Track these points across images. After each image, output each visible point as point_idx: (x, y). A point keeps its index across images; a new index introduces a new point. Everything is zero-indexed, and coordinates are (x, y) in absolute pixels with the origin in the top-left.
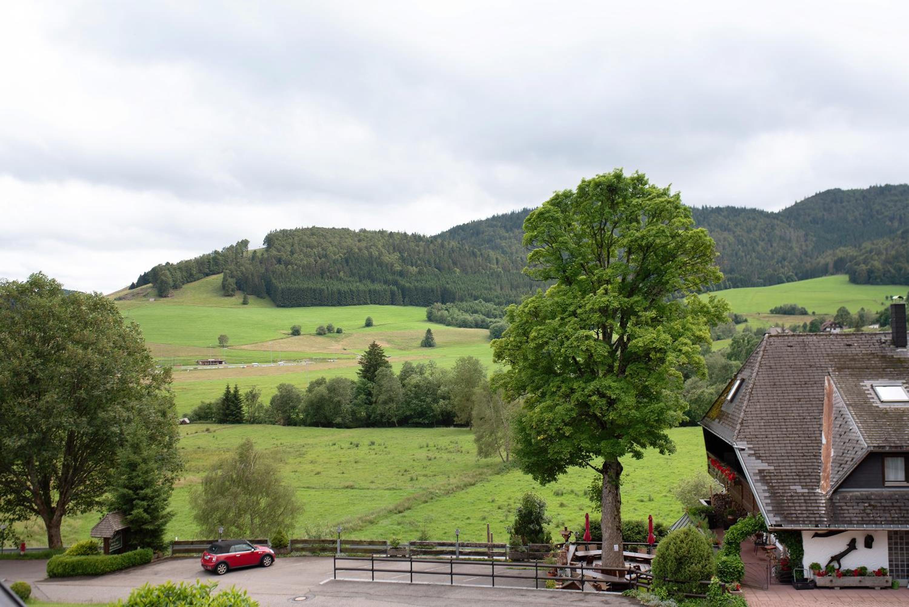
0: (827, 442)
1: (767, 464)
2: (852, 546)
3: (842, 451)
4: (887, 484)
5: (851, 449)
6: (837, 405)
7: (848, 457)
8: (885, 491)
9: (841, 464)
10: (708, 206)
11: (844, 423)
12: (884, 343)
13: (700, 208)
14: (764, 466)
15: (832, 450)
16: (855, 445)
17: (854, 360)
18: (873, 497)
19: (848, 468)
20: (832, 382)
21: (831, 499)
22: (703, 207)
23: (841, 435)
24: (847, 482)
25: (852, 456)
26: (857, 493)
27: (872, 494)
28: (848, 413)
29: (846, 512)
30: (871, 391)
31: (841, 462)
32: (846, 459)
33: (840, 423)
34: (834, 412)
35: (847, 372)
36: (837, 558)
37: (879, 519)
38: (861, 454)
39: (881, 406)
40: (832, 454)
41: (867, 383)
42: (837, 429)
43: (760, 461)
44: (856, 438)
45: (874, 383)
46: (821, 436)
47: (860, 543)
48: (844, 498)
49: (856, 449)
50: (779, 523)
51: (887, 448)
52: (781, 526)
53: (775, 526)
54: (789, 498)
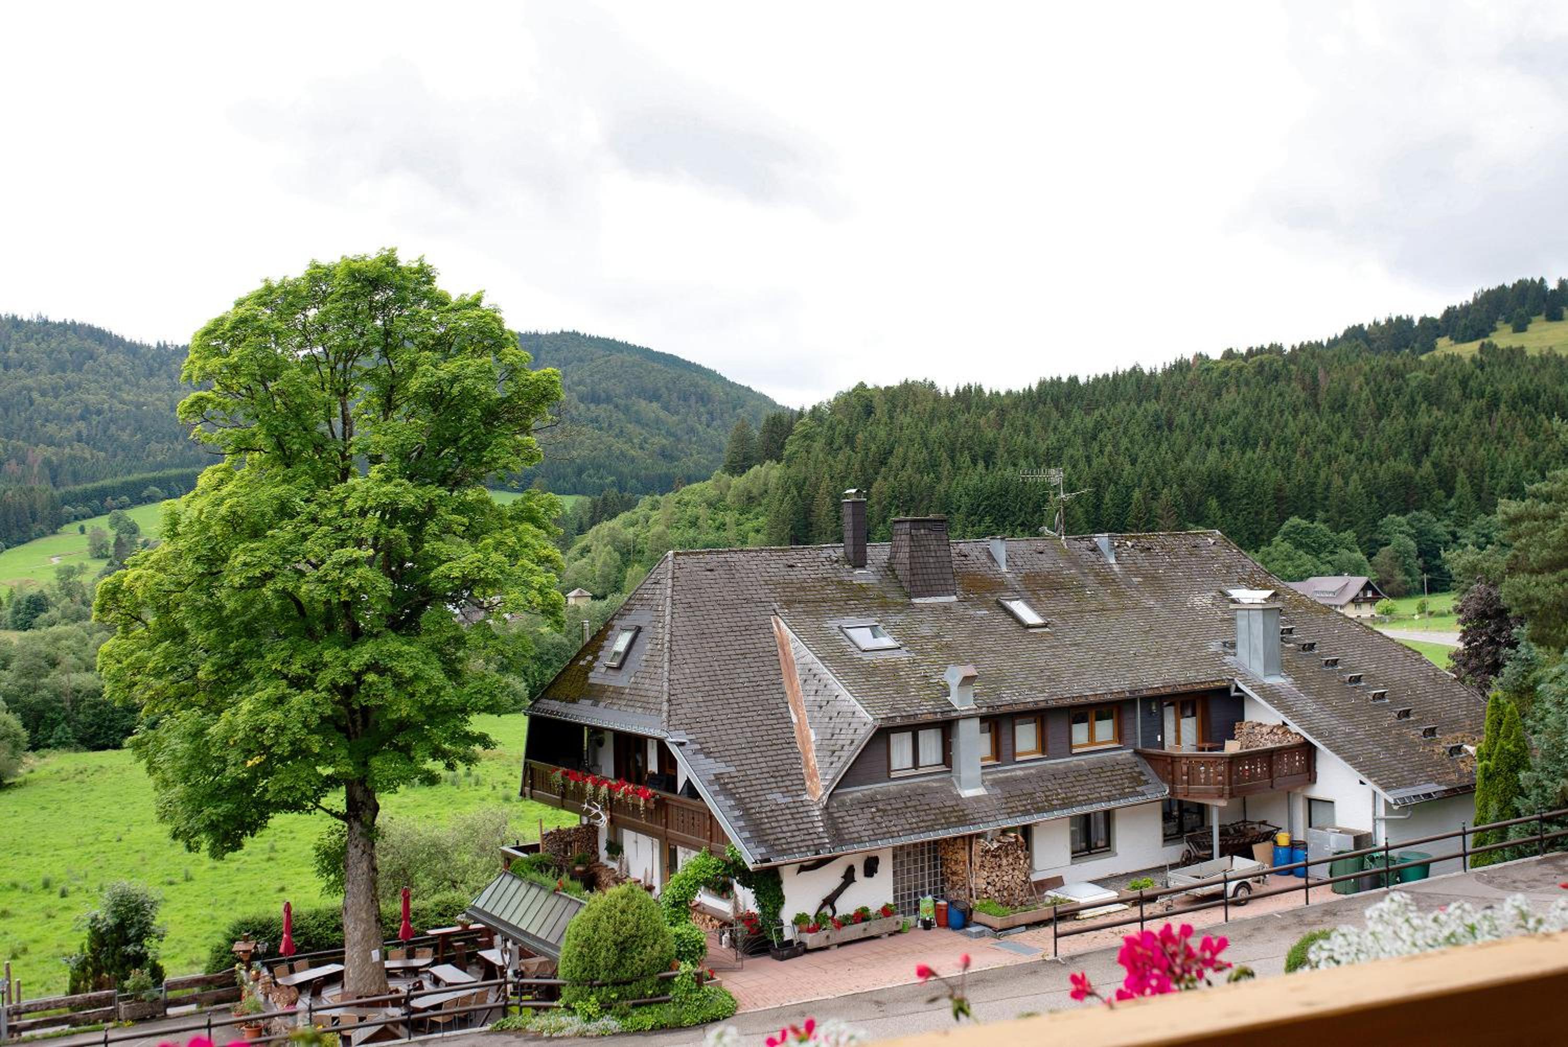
0: (799, 719)
1: (723, 765)
2: (849, 877)
3: (829, 731)
4: (893, 775)
5: (846, 726)
6: (803, 661)
7: (844, 738)
8: (892, 786)
9: (834, 752)
10: (168, 343)
11: (822, 687)
12: (837, 562)
13: (155, 346)
14: (720, 768)
15: (812, 732)
16: (850, 720)
17: (803, 589)
18: (879, 797)
19: (848, 756)
20: (782, 624)
21: (826, 808)
23: (821, 707)
24: (848, 779)
25: (850, 737)
26: (855, 795)
27: (876, 793)
28: (826, 670)
29: (850, 824)
30: (842, 636)
31: (831, 748)
32: (840, 742)
33: (815, 688)
34: (798, 672)
35: (799, 607)
36: (830, 901)
37: (894, 829)
38: (864, 733)
39: (867, 657)
40: (813, 738)
41: (833, 624)
42: (811, 698)
43: (712, 760)
44: (851, 709)
45: (846, 622)
46: (788, 711)
47: (859, 874)
48: (843, 804)
49: (853, 726)
50: (766, 857)
51: (898, 720)
52: (769, 860)
53: (762, 862)
54: (769, 814)
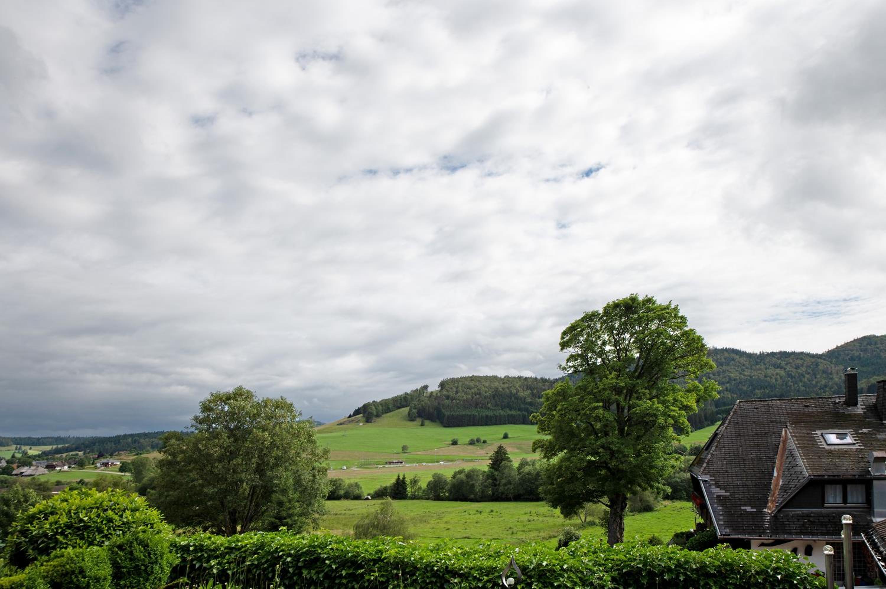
0: (778, 475)
1: (724, 491)
3: (788, 480)
4: (826, 505)
5: (796, 478)
6: (790, 448)
7: (792, 485)
8: (824, 511)
9: (786, 490)
11: (793, 460)
12: (837, 403)
14: (723, 493)
15: (781, 481)
16: (798, 475)
17: (810, 416)
18: (813, 515)
19: (792, 493)
20: (788, 432)
21: (775, 516)
22: (760, 352)
23: (789, 469)
24: (789, 504)
25: (796, 483)
26: (798, 512)
27: (812, 512)
28: (797, 453)
29: (788, 526)
30: (821, 438)
31: (786, 489)
32: (790, 486)
33: (790, 460)
34: (786, 453)
35: (803, 424)
38: (803, 481)
39: (827, 447)
40: (781, 483)
41: (819, 432)
42: (787, 465)
43: (719, 489)
44: (801, 471)
45: (824, 432)
46: (773, 471)
47: (801, 552)
48: (787, 515)
49: (799, 478)
50: (728, 533)
51: (826, 477)
52: (729, 535)
53: (724, 535)
54: (739, 515)
